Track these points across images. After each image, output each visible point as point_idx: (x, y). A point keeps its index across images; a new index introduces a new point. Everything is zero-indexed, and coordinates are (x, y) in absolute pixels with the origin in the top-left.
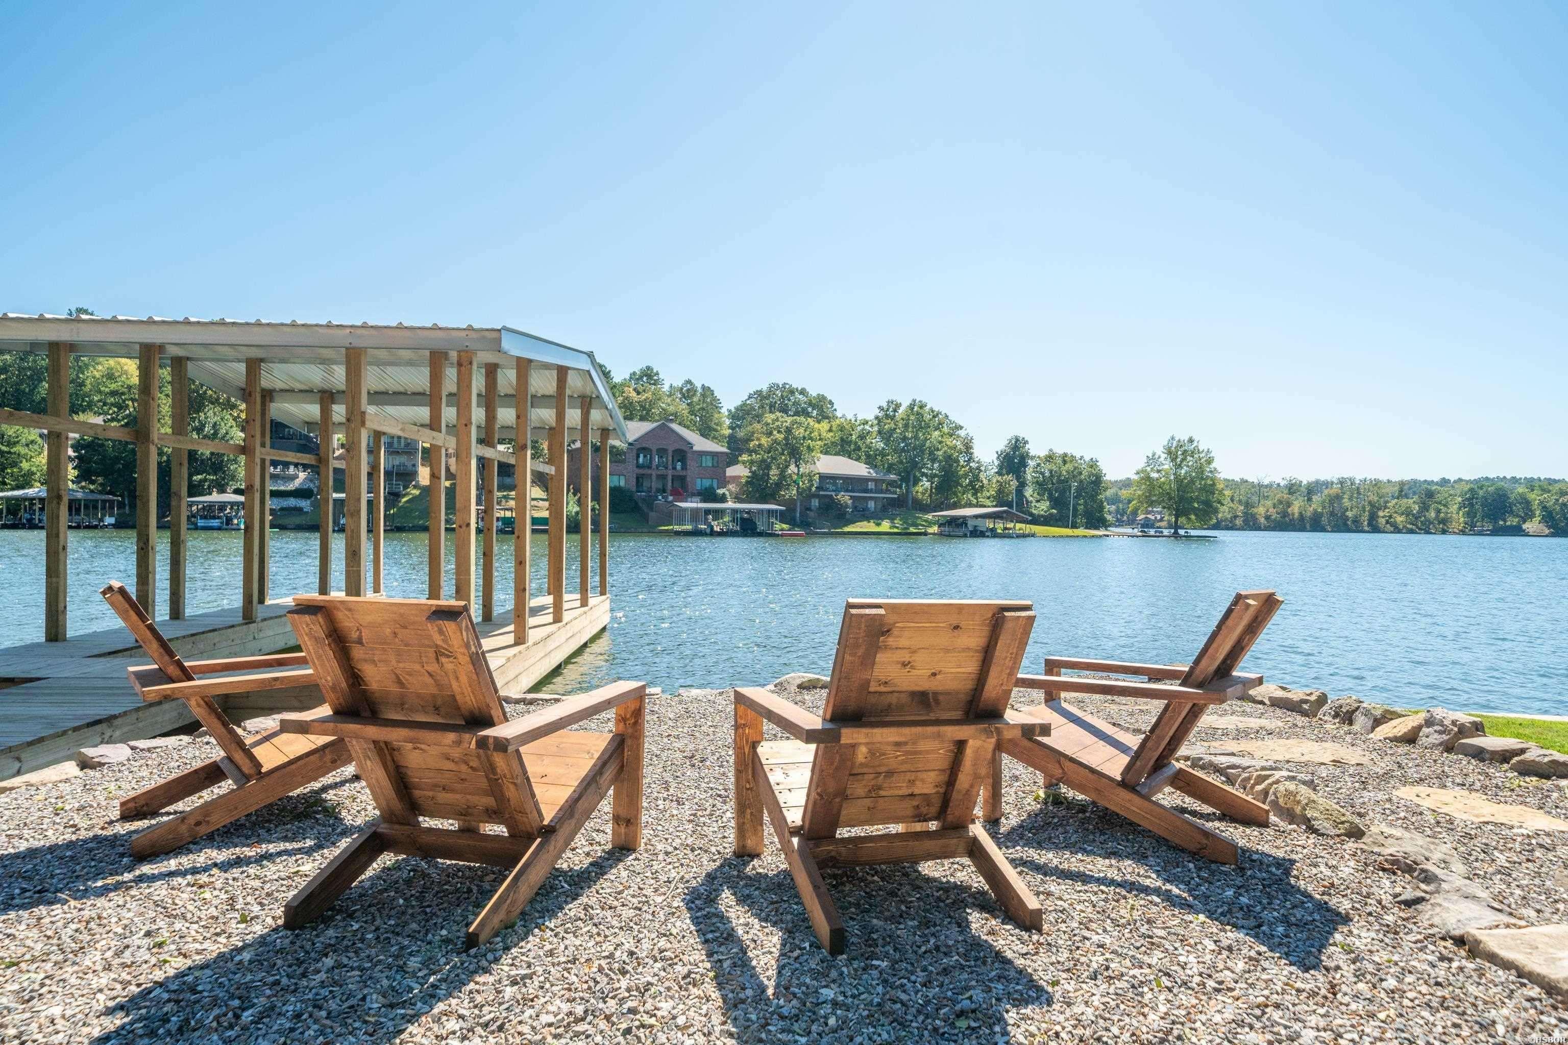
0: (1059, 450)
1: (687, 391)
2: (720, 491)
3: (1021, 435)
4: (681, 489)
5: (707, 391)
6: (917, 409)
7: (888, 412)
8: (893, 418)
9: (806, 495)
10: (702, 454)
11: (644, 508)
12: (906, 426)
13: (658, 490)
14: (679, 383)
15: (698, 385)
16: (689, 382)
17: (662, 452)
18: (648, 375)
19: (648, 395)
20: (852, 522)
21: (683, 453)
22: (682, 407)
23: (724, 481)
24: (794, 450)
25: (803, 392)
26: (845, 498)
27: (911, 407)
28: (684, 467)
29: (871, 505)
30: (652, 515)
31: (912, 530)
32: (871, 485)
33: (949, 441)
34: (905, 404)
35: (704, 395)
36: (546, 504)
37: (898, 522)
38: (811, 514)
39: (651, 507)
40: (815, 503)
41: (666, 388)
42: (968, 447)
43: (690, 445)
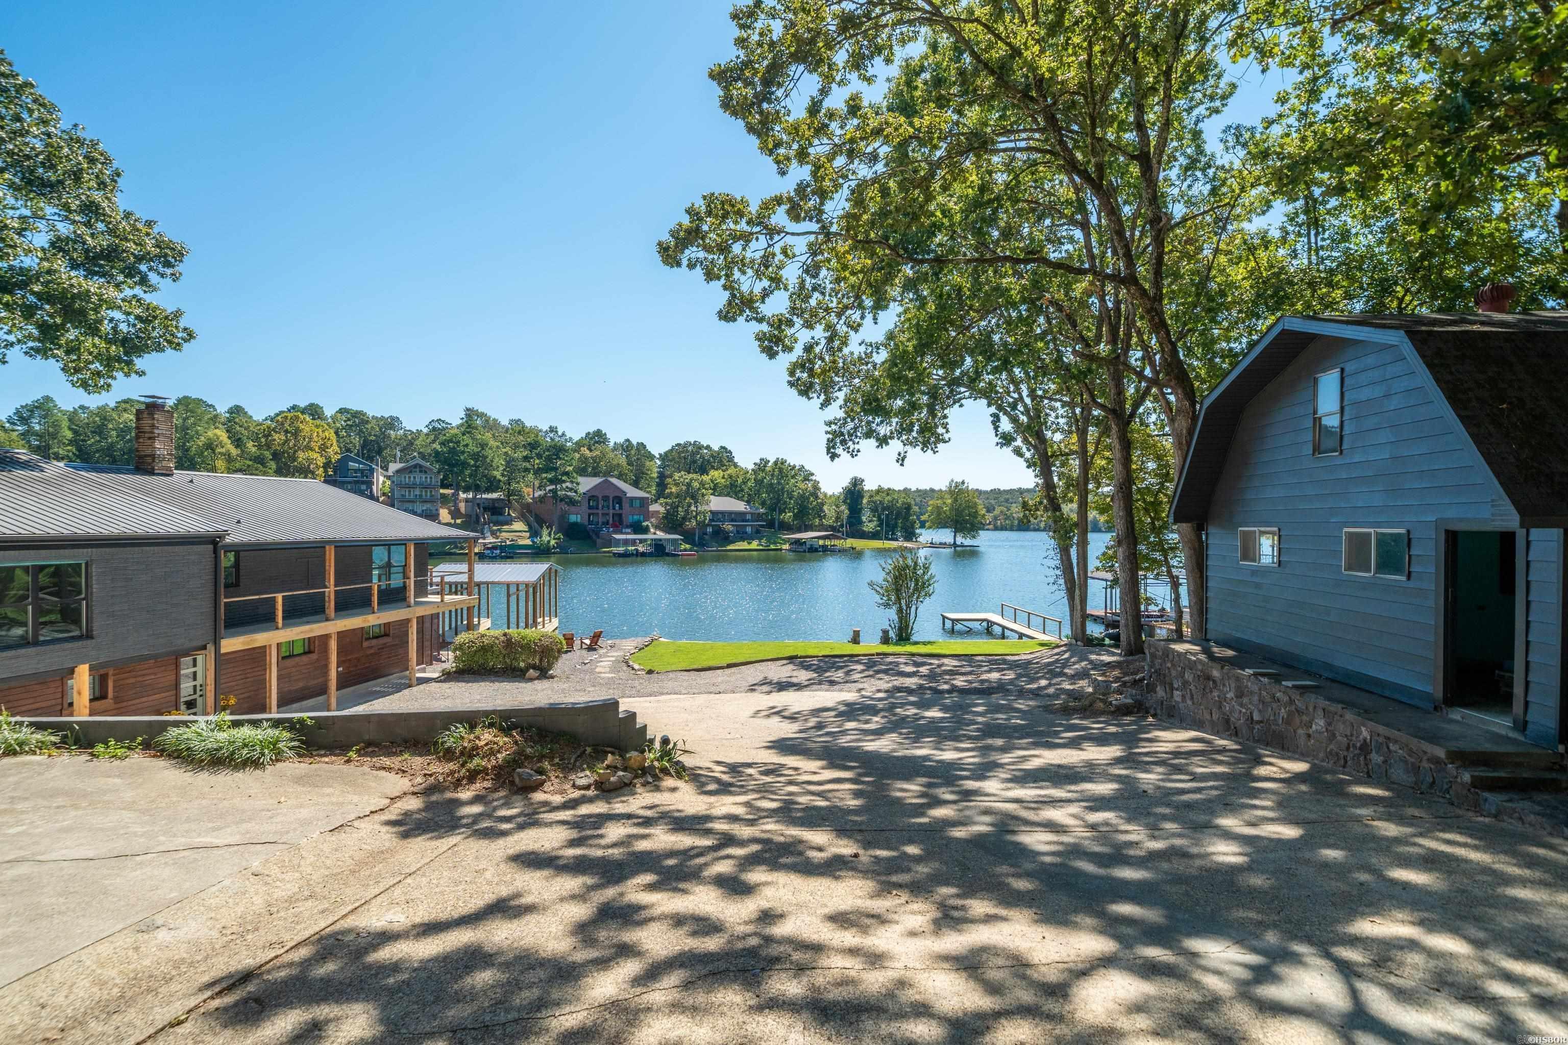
0: (886, 486)
1: (626, 447)
2: (645, 524)
3: (859, 476)
4: (618, 523)
5: (642, 446)
6: (780, 464)
7: (762, 466)
8: (763, 471)
9: (702, 525)
10: (632, 499)
11: (594, 537)
12: (773, 475)
13: (603, 523)
14: (620, 440)
15: (635, 443)
16: (628, 440)
17: (606, 498)
18: (598, 438)
19: (598, 453)
20: (733, 542)
21: (619, 498)
22: (623, 460)
23: (647, 515)
24: (694, 496)
25: (708, 447)
26: (728, 527)
27: (776, 463)
28: (621, 508)
29: (749, 530)
30: (599, 541)
31: (772, 547)
32: (749, 517)
33: (802, 486)
34: (772, 460)
35: (638, 449)
36: (528, 534)
37: (764, 541)
38: (706, 537)
39: (598, 535)
40: (709, 530)
41: (612, 444)
42: (816, 487)
43: (625, 493)
